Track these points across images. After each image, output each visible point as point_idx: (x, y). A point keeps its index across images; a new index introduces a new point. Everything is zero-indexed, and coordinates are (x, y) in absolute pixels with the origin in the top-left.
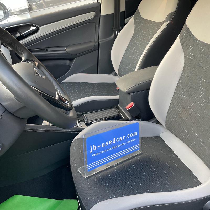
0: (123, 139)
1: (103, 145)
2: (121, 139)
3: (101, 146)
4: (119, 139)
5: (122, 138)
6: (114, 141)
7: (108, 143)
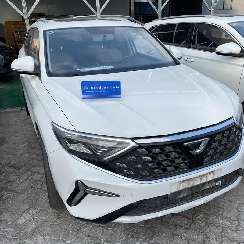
4: (104, 88)
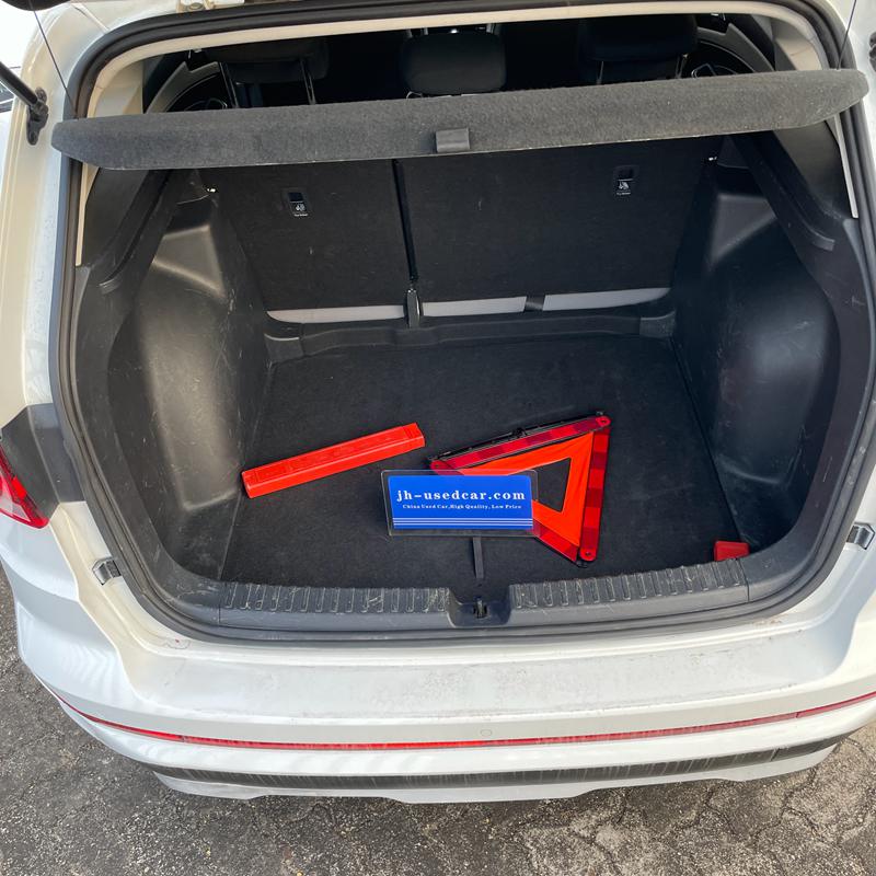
0: (482, 498)
1: (428, 496)
2: (474, 496)
3: (423, 496)
5: (479, 496)
6: (456, 495)
7: (441, 495)
